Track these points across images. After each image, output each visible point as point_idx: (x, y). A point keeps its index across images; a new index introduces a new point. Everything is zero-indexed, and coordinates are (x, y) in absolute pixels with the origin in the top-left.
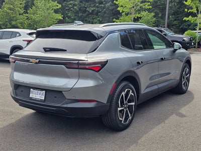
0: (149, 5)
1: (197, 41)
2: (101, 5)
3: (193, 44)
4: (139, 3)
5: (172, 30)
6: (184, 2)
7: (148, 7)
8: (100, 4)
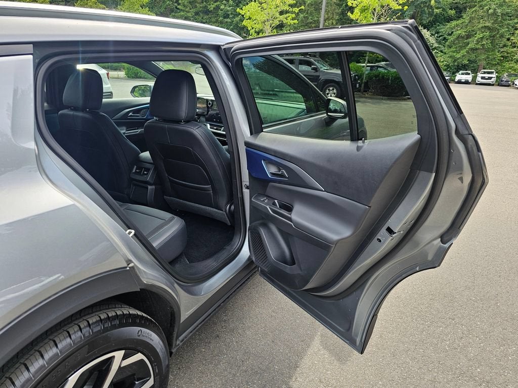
0: (293, 19)
1: (364, 81)
2: (226, 20)
3: (358, 85)
4: (277, 15)
5: (327, 62)
6: (349, 14)
7: (292, 22)
8: (225, 18)
